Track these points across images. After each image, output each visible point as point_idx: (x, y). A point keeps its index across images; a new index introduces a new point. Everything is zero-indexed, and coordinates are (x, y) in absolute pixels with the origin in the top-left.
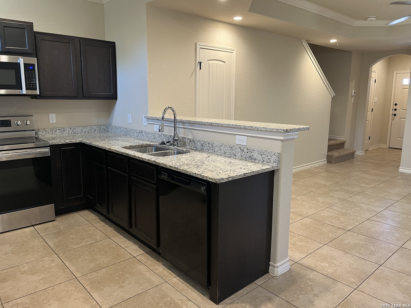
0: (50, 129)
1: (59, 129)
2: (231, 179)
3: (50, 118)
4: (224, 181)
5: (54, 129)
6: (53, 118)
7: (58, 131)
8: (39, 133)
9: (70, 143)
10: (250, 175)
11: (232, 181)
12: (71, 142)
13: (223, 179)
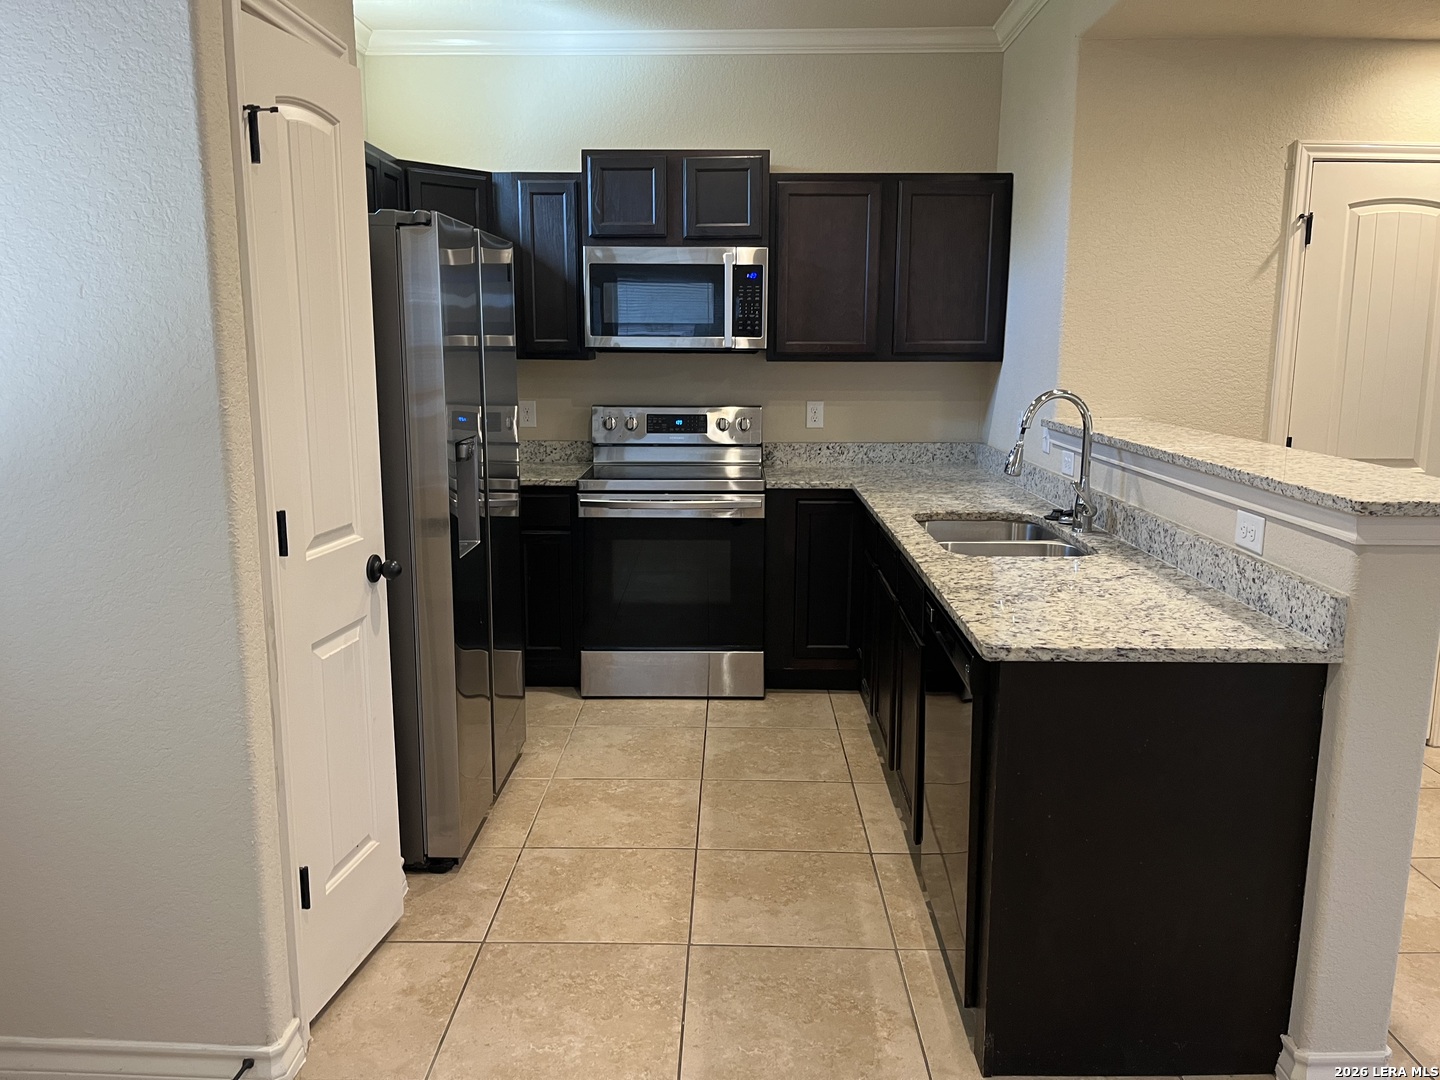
0: (804, 445)
1: (828, 448)
2: (1046, 657)
3: (810, 415)
4: (1012, 657)
5: (813, 447)
6: (817, 415)
7: (825, 451)
8: (776, 453)
9: (822, 487)
10: (1149, 659)
11: (1051, 663)
12: (826, 487)
13: (1009, 650)
